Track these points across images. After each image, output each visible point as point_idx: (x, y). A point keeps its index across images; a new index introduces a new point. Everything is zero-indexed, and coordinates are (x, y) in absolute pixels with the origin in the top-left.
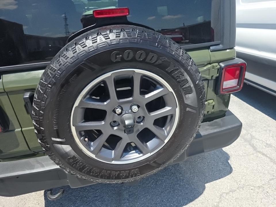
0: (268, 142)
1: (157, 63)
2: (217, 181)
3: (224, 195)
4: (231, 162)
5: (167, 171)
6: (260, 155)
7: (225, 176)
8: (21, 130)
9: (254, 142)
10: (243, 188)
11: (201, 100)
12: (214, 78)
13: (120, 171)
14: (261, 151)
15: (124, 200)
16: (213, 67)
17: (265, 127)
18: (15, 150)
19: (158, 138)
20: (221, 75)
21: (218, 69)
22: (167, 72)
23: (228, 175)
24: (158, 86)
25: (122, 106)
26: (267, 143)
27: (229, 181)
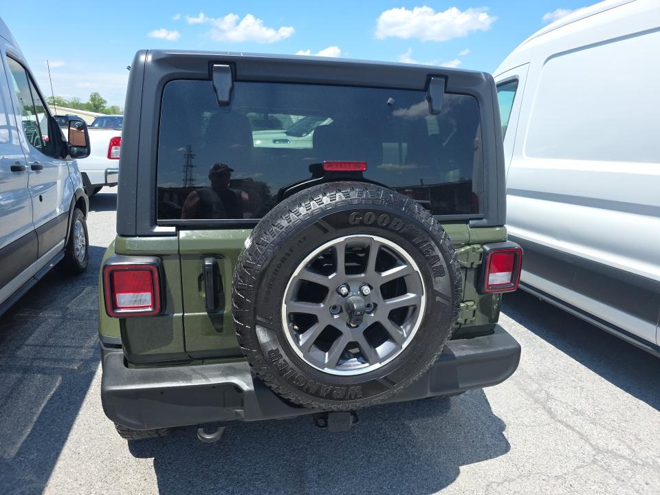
0: (578, 407)
1: (402, 231)
2: (482, 463)
3: (494, 486)
4: (508, 435)
5: (388, 441)
6: (561, 426)
7: (497, 456)
8: (183, 316)
9: (552, 405)
10: (528, 477)
11: (456, 287)
12: (475, 266)
13: (334, 385)
14: (565, 420)
15: (309, 482)
16: (474, 250)
17: (573, 381)
18: (163, 348)
19: (393, 340)
20: (484, 262)
21: (481, 254)
22: (413, 243)
23: (501, 455)
24: (399, 261)
25: (349, 284)
26: (575, 409)
27: (504, 465)
